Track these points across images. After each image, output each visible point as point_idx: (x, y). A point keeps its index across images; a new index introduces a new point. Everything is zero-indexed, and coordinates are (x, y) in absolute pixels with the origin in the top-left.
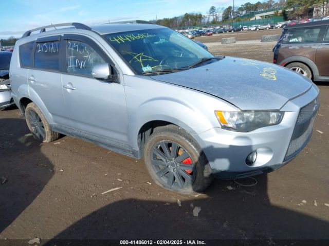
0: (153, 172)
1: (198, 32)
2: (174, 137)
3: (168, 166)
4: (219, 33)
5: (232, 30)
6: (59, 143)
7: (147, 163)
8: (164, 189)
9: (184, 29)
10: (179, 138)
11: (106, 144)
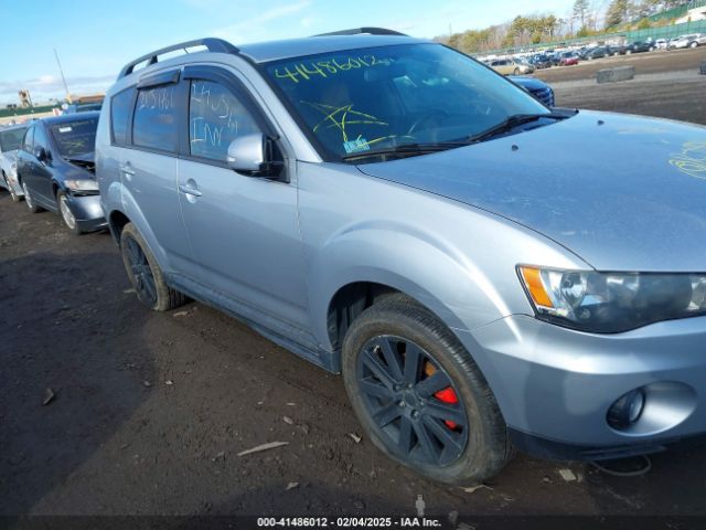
0: (365, 412)
1: (543, 58)
2: (410, 329)
3: (399, 402)
4: (594, 58)
5: (628, 49)
6: (184, 313)
7: (350, 387)
8: (388, 458)
9: (511, 52)
10: (423, 332)
11: (266, 329)
